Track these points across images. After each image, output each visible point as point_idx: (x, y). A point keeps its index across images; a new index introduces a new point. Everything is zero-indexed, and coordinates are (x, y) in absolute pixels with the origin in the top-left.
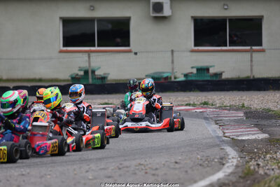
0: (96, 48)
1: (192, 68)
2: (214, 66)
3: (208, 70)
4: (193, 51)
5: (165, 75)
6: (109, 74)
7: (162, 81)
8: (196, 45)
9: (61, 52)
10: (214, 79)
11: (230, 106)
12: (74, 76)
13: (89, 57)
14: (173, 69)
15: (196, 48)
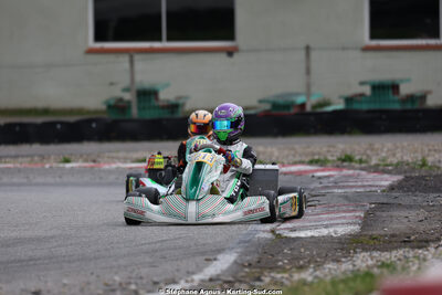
0: (165, 44)
1: (362, 83)
2: (408, 80)
3: (395, 87)
4: (367, 49)
5: (300, 100)
6: (187, 98)
7: (293, 111)
8: (373, 36)
9: (91, 51)
10: (409, 106)
11: (398, 164)
12: (112, 102)
13: (132, 62)
14: (308, 86)
15: (375, 43)
